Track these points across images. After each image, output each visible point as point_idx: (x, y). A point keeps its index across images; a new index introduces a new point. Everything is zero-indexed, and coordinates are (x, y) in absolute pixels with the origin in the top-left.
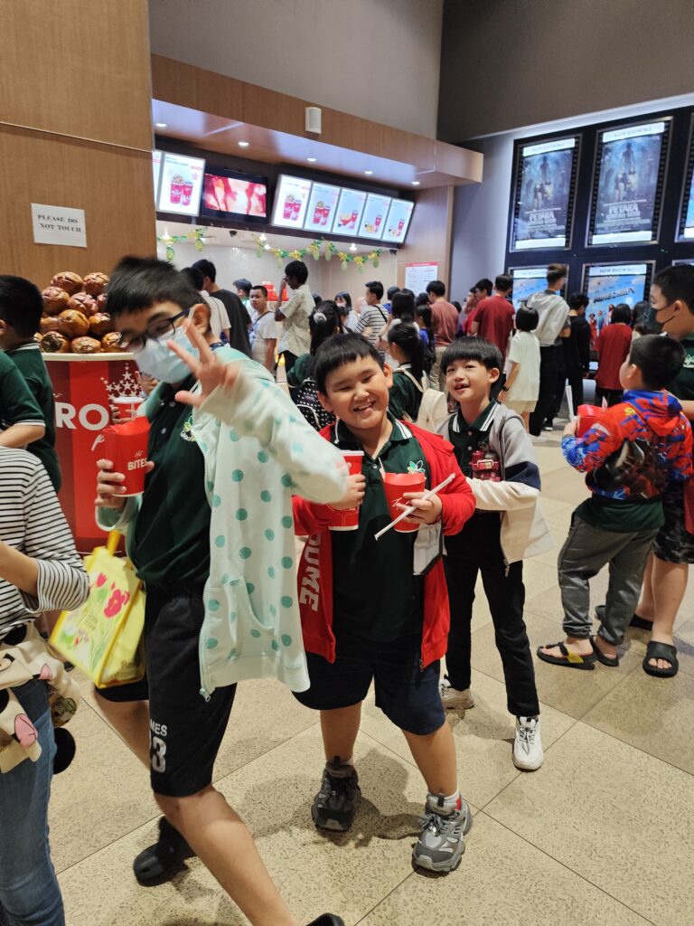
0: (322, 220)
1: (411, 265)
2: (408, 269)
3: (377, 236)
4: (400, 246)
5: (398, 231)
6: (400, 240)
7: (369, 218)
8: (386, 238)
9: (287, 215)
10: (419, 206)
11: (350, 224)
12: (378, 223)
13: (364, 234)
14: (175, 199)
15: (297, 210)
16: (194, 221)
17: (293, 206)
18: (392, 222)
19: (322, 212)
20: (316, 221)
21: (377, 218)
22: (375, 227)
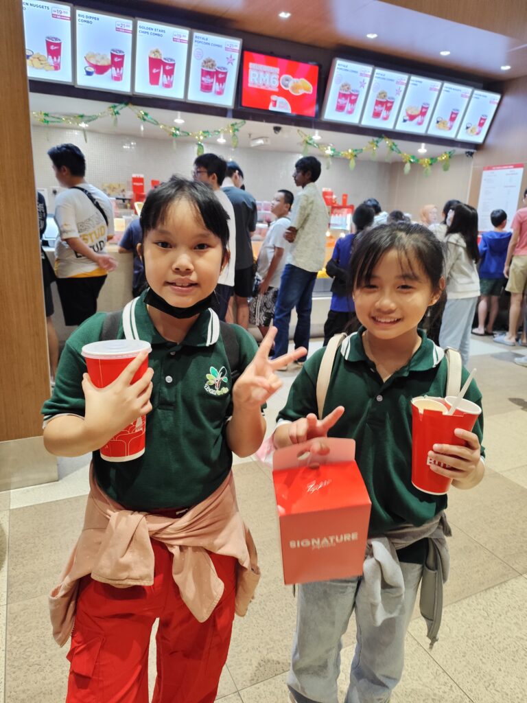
0: (384, 113)
1: (489, 168)
2: (486, 174)
3: (450, 134)
4: (478, 147)
5: (477, 129)
6: (479, 139)
7: (441, 112)
8: (463, 136)
9: (340, 108)
10: (507, 99)
11: (418, 119)
12: (453, 119)
13: (434, 131)
14: (206, 88)
15: (353, 102)
16: (230, 114)
17: (349, 97)
18: (471, 118)
19: (385, 104)
20: (376, 115)
21: (452, 113)
22: (449, 124)
